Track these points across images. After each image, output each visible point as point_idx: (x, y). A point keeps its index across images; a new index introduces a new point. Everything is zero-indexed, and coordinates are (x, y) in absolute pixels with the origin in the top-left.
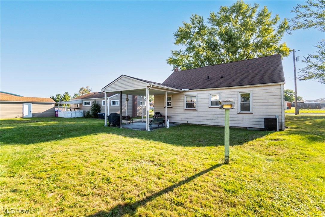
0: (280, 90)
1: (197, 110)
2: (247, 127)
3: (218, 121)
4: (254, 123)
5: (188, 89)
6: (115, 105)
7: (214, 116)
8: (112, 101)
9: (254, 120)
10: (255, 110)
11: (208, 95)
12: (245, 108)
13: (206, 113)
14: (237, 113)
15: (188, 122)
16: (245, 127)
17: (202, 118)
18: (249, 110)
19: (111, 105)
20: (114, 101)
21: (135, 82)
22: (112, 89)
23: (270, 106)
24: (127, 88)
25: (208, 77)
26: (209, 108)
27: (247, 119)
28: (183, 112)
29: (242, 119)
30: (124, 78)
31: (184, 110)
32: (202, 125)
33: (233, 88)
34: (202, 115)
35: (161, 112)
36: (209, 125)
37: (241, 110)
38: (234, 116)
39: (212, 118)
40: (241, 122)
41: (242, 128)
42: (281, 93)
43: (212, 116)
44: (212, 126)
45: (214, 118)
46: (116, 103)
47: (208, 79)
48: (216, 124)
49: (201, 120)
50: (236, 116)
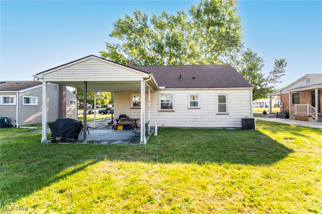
0: (249, 93)
1: (174, 111)
2: (224, 127)
3: (197, 123)
4: (231, 123)
5: (164, 87)
6: (30, 104)
7: (194, 117)
8: (24, 98)
9: (231, 120)
10: (231, 111)
11: (187, 95)
12: (222, 109)
13: (185, 114)
14: (215, 114)
15: (163, 125)
16: (223, 127)
17: (180, 120)
18: (225, 111)
19: (23, 104)
20: (29, 98)
21: (117, 70)
22: (63, 77)
23: (242, 108)
24: (100, 77)
25: (180, 76)
26: (188, 109)
27: (224, 120)
28: (158, 114)
29: (220, 119)
30: (94, 61)
31: (158, 111)
32: (180, 128)
33: (212, 90)
34: (180, 117)
35: (127, 114)
36: (188, 127)
37: (219, 111)
38: (213, 117)
39: (191, 120)
40: (219, 123)
41: (220, 128)
42: (250, 96)
43: (191, 117)
44: (191, 128)
45: (194, 120)
46: (31, 101)
47: (180, 78)
48: (195, 126)
49: (179, 123)
50: (215, 117)
